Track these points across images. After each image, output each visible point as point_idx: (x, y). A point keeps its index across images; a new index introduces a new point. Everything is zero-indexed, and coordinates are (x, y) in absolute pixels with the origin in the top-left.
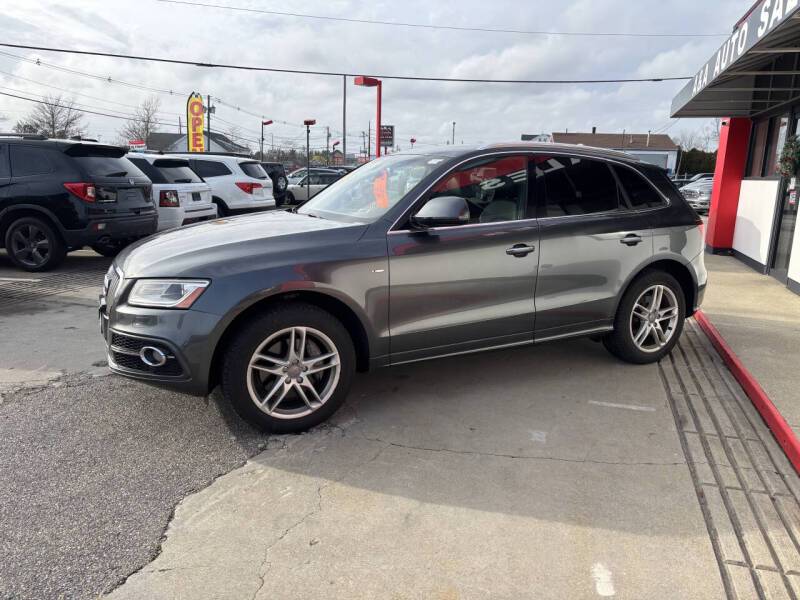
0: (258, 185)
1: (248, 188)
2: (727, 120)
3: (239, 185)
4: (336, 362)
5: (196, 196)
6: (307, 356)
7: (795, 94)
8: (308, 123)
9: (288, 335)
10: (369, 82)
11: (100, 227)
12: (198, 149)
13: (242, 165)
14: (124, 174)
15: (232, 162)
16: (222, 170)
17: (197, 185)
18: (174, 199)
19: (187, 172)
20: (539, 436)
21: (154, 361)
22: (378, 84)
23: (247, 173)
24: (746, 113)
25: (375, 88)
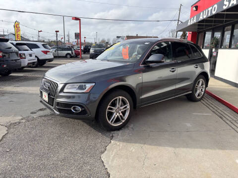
0: (49, 52)
1: (46, 52)
2: (191, 33)
3: (43, 51)
4: (128, 107)
5: (31, 55)
6: (121, 106)
7: (214, 25)
8: (57, 32)
9: (116, 100)
10: (77, 19)
11: (5, 66)
12: (18, 40)
13: (43, 45)
14: (10, 48)
15: (39, 44)
16: (36, 47)
17: (30, 52)
18: (24, 56)
19: (26, 47)
20: (189, 125)
21: (76, 111)
22: (80, 20)
23: (45, 47)
24: (196, 30)
25: (78, 21)
